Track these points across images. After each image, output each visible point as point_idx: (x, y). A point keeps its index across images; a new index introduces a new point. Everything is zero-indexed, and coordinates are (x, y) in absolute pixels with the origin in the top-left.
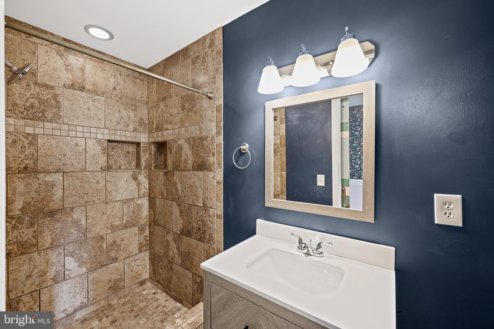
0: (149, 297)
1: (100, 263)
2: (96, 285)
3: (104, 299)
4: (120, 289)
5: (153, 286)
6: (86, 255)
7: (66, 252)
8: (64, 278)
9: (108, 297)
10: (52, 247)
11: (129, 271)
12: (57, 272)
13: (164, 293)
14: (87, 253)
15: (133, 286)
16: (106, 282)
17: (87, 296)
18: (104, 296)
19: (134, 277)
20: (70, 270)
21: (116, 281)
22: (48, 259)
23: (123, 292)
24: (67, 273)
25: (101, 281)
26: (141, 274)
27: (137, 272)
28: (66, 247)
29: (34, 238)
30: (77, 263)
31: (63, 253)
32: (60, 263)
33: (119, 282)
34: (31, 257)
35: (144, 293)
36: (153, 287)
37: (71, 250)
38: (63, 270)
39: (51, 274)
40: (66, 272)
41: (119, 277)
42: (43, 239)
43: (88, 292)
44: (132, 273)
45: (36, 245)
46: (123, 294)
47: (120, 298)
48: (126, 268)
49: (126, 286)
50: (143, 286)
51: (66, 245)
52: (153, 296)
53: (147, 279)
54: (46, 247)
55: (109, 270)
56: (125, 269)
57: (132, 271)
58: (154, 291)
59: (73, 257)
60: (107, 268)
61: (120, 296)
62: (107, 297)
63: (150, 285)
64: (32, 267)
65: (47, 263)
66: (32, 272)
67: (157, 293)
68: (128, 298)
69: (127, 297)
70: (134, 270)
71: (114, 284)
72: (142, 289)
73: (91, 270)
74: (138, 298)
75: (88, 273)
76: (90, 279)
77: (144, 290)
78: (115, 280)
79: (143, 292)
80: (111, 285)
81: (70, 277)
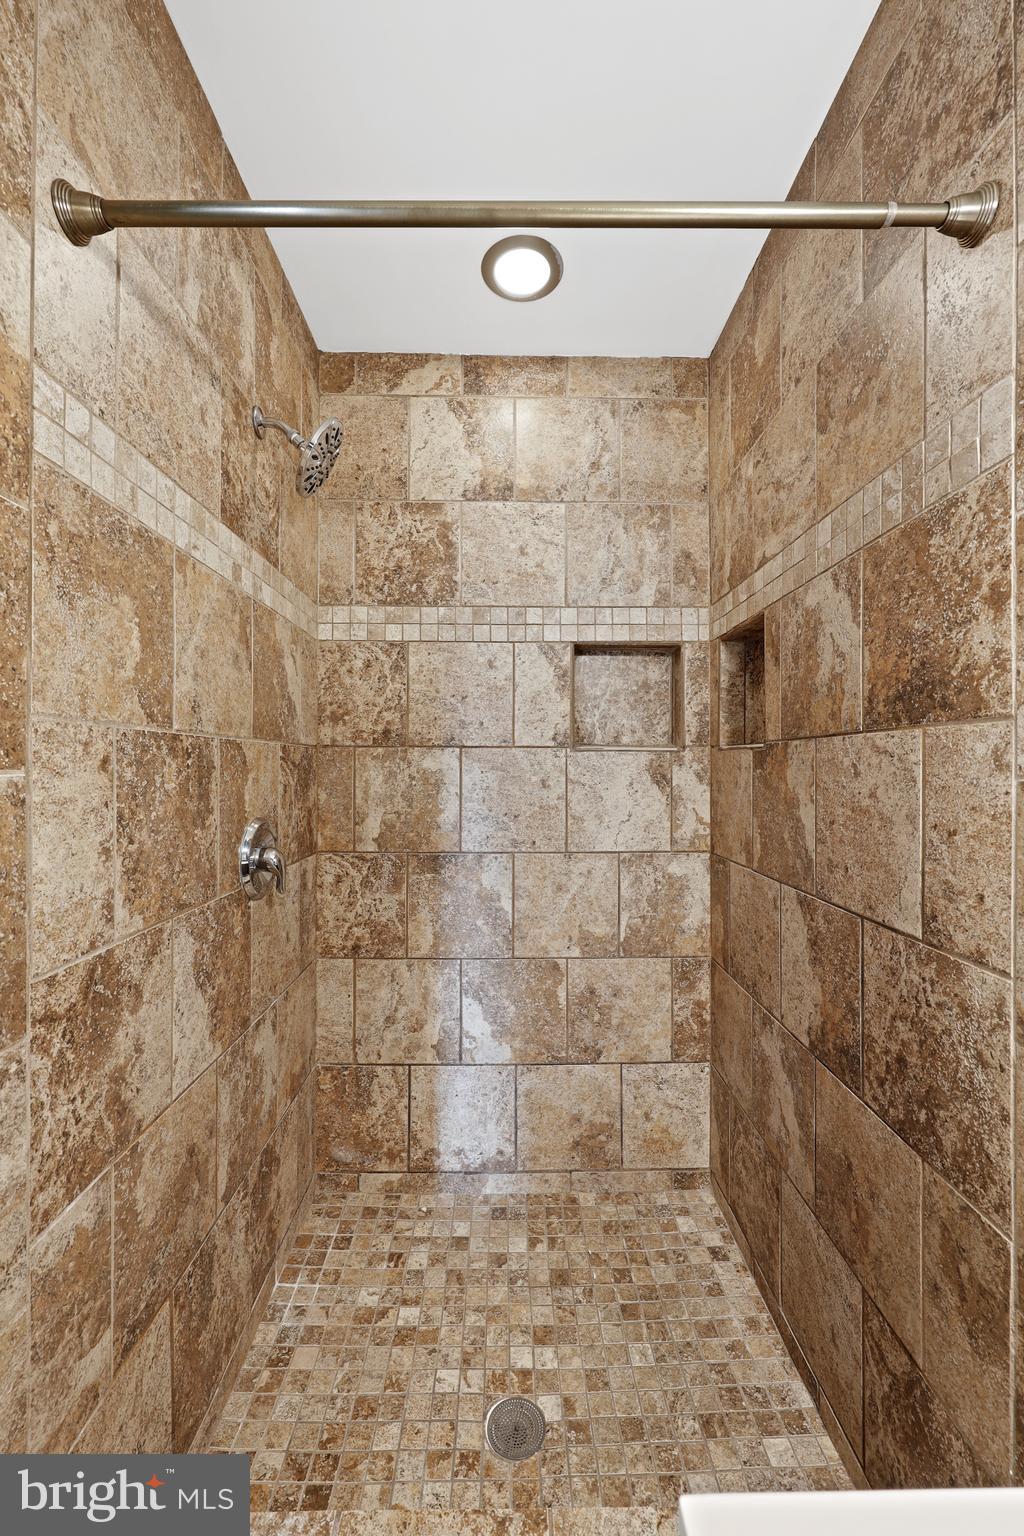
0: (694, 1260)
1: (549, 1048)
2: (538, 1115)
3: (558, 1171)
4: (608, 1163)
5: (717, 1212)
6: (513, 1008)
7: (464, 981)
8: (461, 1059)
9: (571, 1172)
10: (435, 958)
11: (638, 1112)
12: (445, 1032)
13: (751, 1280)
14: (514, 1002)
15: (649, 1173)
16: (566, 1118)
17: (513, 1139)
18: (558, 1163)
19: (655, 1142)
20: (474, 1039)
21: (596, 1131)
22: (426, 988)
23: (619, 1180)
24: (466, 1044)
25: (550, 1108)
26: (681, 1145)
27: (665, 1131)
28: (464, 967)
29: (400, 920)
30: (490, 1023)
31: (458, 984)
32: (451, 1010)
33: (602, 1138)
34: (395, 970)
35: (684, 1225)
36: (718, 1221)
37: (477, 981)
38: (458, 1030)
39: (432, 1033)
40: (464, 1039)
41: (606, 1120)
42: (417, 928)
43: (516, 1128)
44: (649, 1126)
45: (403, 941)
46: (616, 1188)
47: (606, 1196)
48: (628, 1098)
49: (626, 1165)
50: (686, 1193)
51: (464, 961)
52: (707, 1258)
53: (701, 1174)
54: (423, 952)
55: (574, 1082)
56: (625, 1099)
57: (647, 1116)
58: (714, 1239)
59: (481, 1002)
60: (569, 1072)
61: (606, 1187)
62: (566, 1171)
63: (709, 1202)
64: (397, 997)
65: (425, 997)
66: (396, 1010)
67: (726, 1258)
68: (627, 1213)
69: (625, 1207)
70: (654, 1116)
71: (590, 1137)
72: (678, 1203)
73: (526, 1062)
74: (656, 1231)
75: (516, 1065)
76: (521, 1089)
77: (685, 1212)
78: (592, 1125)
79: (680, 1220)
80: (581, 1136)
81: (473, 1059)
